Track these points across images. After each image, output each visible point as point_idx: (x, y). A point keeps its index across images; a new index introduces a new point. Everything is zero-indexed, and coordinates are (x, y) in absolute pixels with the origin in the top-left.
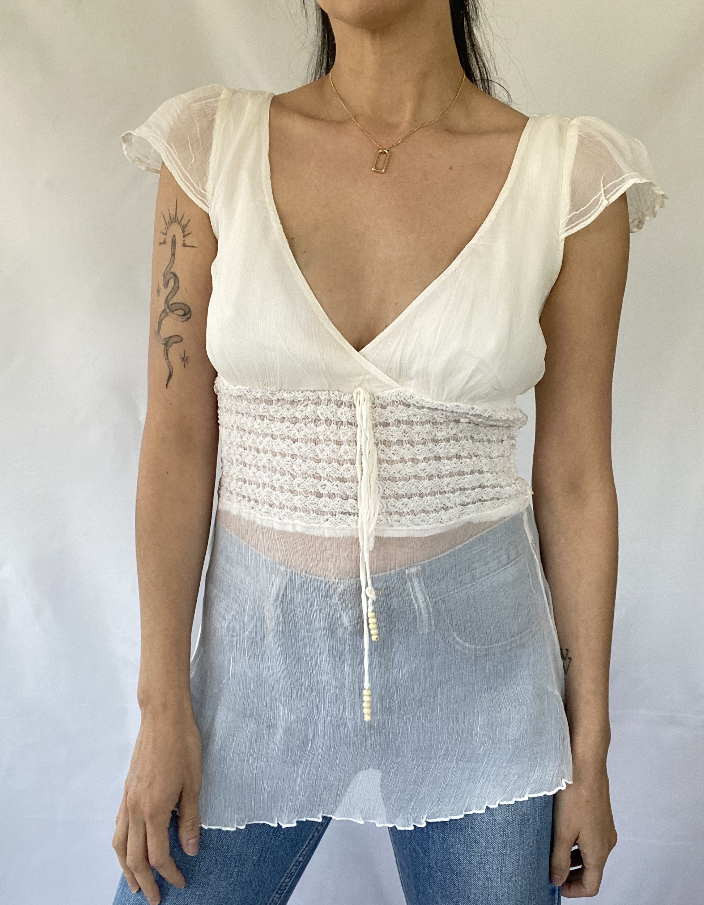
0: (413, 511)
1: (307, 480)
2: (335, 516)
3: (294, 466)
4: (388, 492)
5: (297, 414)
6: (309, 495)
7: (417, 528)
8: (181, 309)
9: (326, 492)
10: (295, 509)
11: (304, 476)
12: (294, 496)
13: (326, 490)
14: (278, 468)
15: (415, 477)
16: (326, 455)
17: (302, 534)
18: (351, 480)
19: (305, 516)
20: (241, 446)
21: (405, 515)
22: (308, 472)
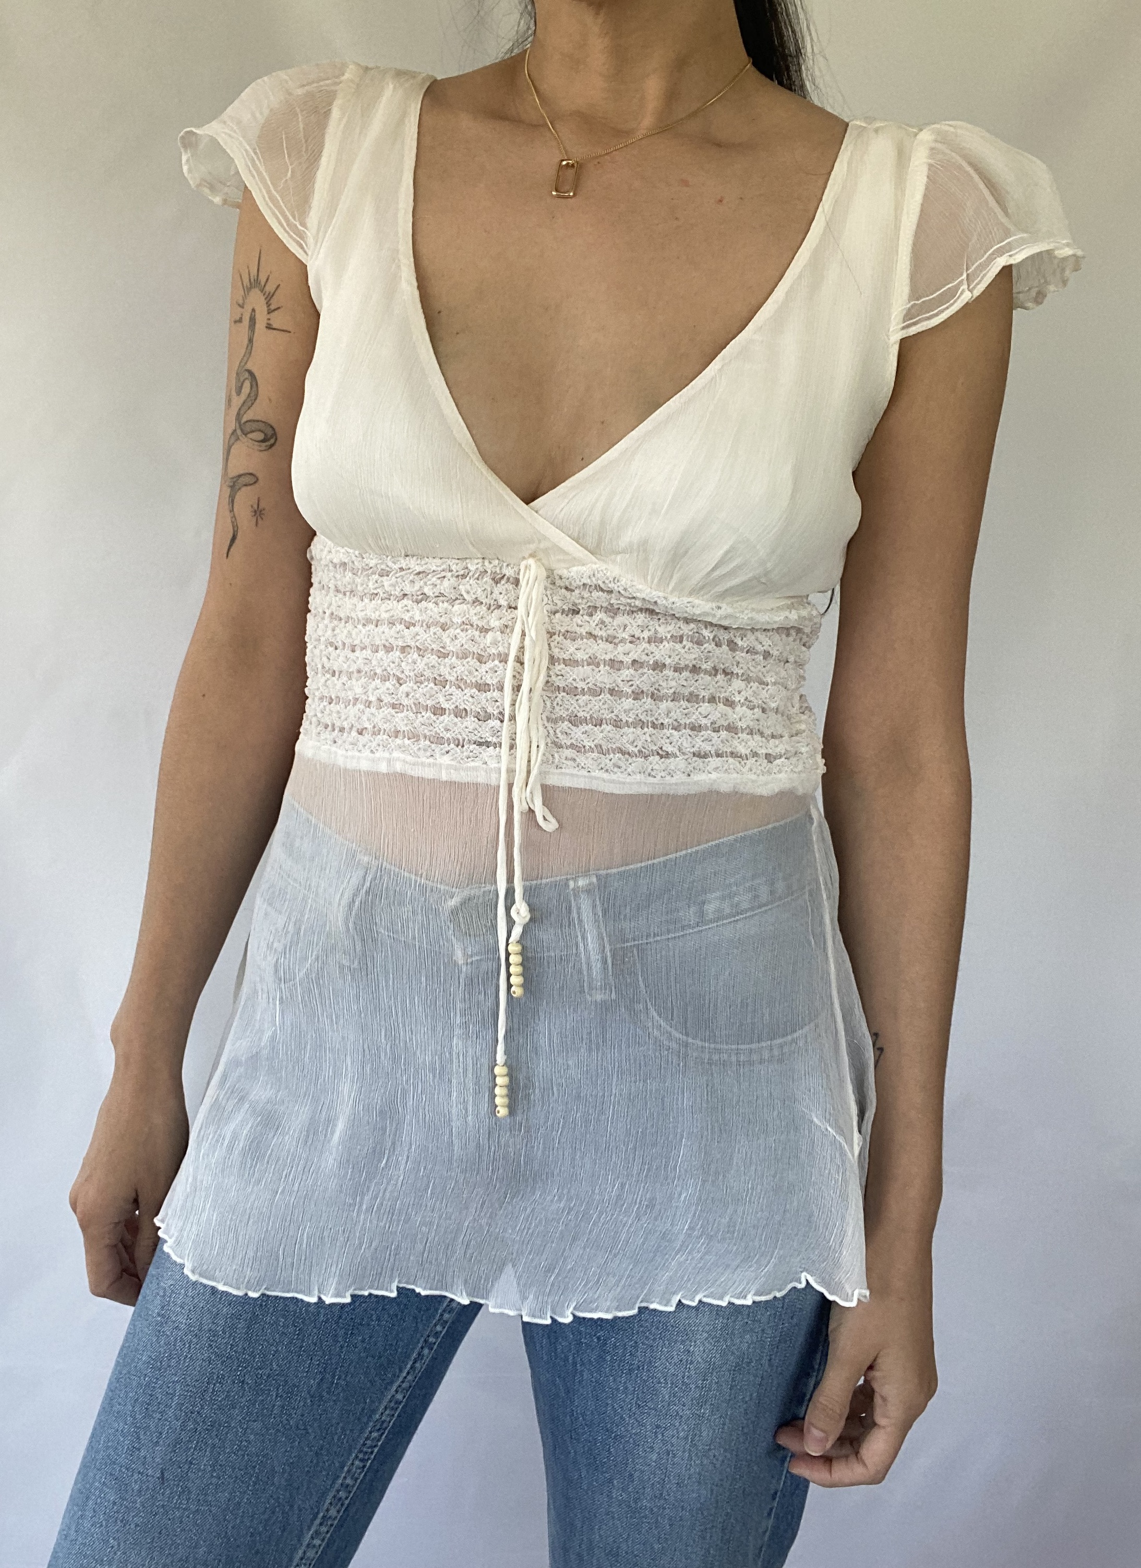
0: (601, 746)
1: (423, 686)
2: (463, 746)
3: (403, 664)
4: (560, 712)
5: (426, 590)
6: (421, 710)
7: (605, 776)
8: (260, 431)
9: (453, 706)
10: (397, 733)
11: (418, 679)
12: (397, 713)
13: (453, 703)
14: (379, 671)
15: (612, 692)
16: (459, 645)
17: (403, 775)
18: (497, 688)
19: (411, 745)
20: (331, 644)
21: (585, 751)
22: (425, 673)
